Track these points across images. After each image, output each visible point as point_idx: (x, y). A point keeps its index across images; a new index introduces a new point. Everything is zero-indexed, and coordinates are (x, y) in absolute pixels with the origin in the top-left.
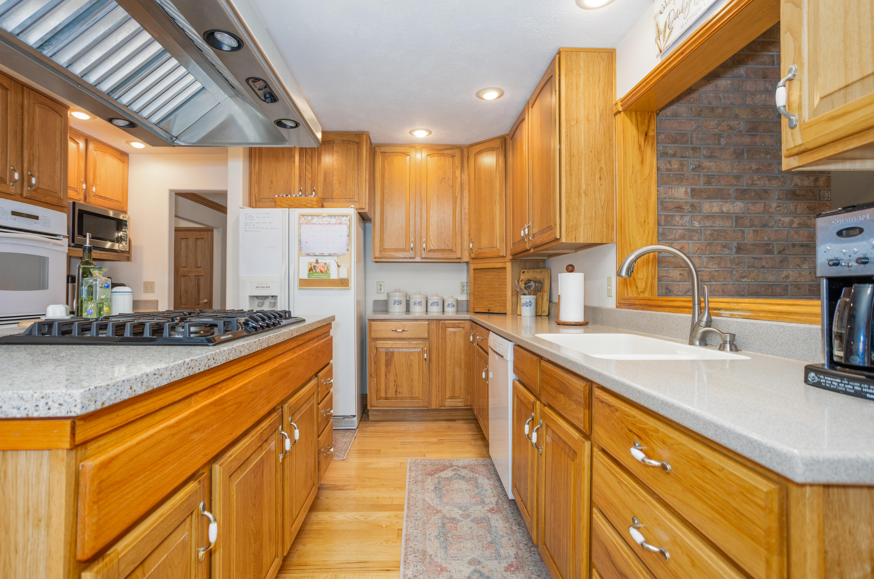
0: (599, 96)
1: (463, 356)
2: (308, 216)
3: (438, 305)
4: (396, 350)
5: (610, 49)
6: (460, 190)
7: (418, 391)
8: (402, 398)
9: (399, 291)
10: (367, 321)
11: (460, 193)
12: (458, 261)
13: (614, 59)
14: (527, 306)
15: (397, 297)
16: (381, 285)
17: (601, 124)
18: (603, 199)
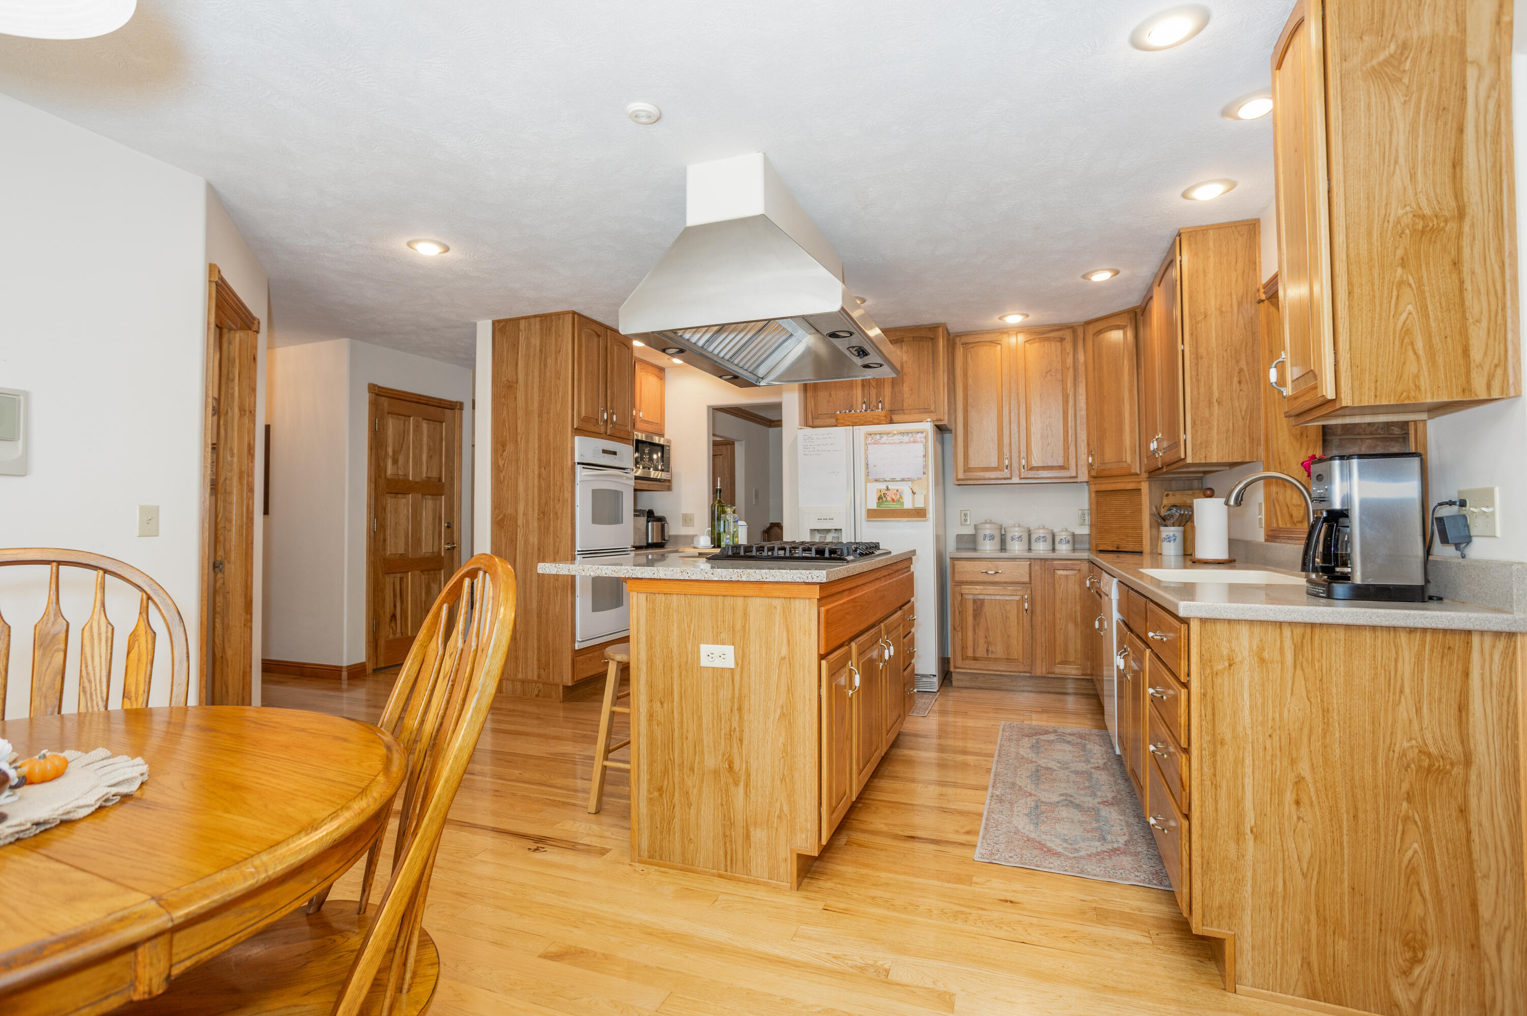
0: (1236, 281)
1: (1078, 608)
2: (876, 434)
3: (1045, 541)
4: (987, 597)
5: (1252, 220)
6: (1072, 385)
7: (1017, 649)
8: (995, 660)
9: (991, 522)
10: (948, 560)
11: (1072, 389)
12: (1073, 481)
13: (1257, 232)
14: (1170, 541)
15: (988, 530)
16: (966, 515)
17: (1240, 315)
18: (1244, 408)
